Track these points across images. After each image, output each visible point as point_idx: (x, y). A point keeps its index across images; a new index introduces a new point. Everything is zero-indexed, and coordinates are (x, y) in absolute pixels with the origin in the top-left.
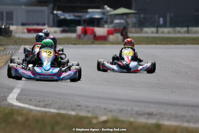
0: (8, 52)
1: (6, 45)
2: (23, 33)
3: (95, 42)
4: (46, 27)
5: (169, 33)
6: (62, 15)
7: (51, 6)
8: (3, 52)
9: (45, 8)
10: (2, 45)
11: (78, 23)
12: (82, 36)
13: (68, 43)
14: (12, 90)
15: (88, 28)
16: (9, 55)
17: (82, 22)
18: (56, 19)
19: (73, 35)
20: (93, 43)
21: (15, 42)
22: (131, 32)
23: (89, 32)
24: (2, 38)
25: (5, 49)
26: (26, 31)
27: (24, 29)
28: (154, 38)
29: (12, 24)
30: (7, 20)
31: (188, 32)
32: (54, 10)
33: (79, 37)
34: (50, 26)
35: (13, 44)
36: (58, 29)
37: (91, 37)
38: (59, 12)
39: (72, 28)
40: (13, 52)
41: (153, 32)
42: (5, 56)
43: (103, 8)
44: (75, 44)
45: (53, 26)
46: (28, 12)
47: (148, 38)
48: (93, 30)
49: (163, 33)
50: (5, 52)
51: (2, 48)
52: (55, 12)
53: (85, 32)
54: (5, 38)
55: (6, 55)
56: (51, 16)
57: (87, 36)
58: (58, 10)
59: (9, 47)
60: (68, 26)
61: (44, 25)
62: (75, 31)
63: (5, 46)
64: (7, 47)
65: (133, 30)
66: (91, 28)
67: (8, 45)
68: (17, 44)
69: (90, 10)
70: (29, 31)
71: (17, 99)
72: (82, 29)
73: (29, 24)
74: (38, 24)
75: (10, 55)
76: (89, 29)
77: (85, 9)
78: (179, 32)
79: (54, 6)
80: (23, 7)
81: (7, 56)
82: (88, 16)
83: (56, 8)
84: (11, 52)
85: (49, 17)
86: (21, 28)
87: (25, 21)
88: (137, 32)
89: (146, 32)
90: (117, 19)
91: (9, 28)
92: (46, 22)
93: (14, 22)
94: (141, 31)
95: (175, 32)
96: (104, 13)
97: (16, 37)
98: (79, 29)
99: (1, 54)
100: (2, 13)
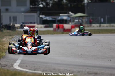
0: (14, 39)
1: (13, 35)
3: (64, 33)
4: (36, 25)
5: (107, 27)
6: (45, 18)
7: (39, 12)
9: (35, 14)
10: (10, 35)
11: (54, 22)
12: (57, 29)
13: (48, 34)
14: (16, 61)
15: (60, 24)
16: (14, 41)
17: (56, 21)
18: (41, 20)
19: (51, 29)
20: (63, 33)
21: (18, 33)
23: (60, 27)
24: (10, 31)
25: (12, 37)
28: (99, 30)
29: (16, 23)
30: (13, 21)
32: (40, 15)
33: (55, 30)
34: (38, 24)
35: (16, 35)
36: (43, 26)
37: (62, 30)
38: (43, 16)
39: (51, 25)
41: (97, 27)
43: (68, 13)
44: (53, 34)
45: (40, 24)
46: (25, 16)
47: (95, 30)
49: (103, 27)
50: (12, 39)
51: (11, 37)
52: (41, 16)
53: (58, 27)
56: (39, 18)
57: (59, 29)
58: (42, 15)
59: (15, 36)
60: (48, 24)
61: (35, 23)
62: (52, 27)
63: (12, 36)
64: (13, 36)
65: (86, 25)
66: (62, 25)
67: (14, 35)
68: (19, 35)
69: (61, 15)
71: (19, 66)
72: (57, 25)
73: (26, 23)
74: (31, 23)
77: (58, 14)
78: (113, 26)
79: (40, 13)
80: (23, 13)
82: (59, 18)
83: (41, 13)
84: (15, 39)
85: (37, 19)
88: (88, 27)
89: (94, 27)
90: (77, 20)
91: (14, 26)
92: (36, 21)
93: (18, 22)
94: (91, 26)
95: (110, 26)
96: (69, 16)
97: (18, 31)
98: (55, 25)
99: (10, 40)
100: (10, 17)
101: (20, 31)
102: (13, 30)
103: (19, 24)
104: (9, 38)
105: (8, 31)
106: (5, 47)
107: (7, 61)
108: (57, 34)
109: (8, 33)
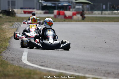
1: (13, 22)
2: (21, 13)
4: (35, 11)
5: (109, 14)
8: (12, 26)
10: (10, 22)
11: (54, 8)
12: (57, 16)
17: (56, 8)
18: (41, 5)
19: (52, 15)
20: (65, 21)
21: (18, 20)
22: (86, 14)
23: (61, 13)
24: (10, 17)
25: (13, 24)
26: (23, 12)
27: (22, 11)
28: (100, 17)
29: (15, 8)
30: (12, 6)
33: (55, 17)
34: (37, 10)
36: (42, 12)
37: (63, 17)
38: (43, 1)
39: (51, 11)
40: (18, 27)
41: (99, 14)
44: (54, 22)
45: (39, 10)
46: (24, 1)
47: (96, 17)
49: (105, 14)
51: (11, 24)
52: (40, 1)
53: (59, 14)
54: (12, 17)
55: (14, 28)
56: (38, 4)
57: (60, 16)
59: (15, 23)
60: (48, 10)
61: (34, 9)
62: (52, 13)
65: (87, 12)
66: (63, 11)
68: (19, 22)
70: (25, 12)
73: (25, 8)
74: (30, 8)
75: (16, 29)
84: (16, 27)
86: (20, 10)
87: (22, 6)
88: (89, 14)
89: (95, 14)
90: (78, 6)
91: (14, 11)
92: (35, 7)
93: (16, 7)
94: (92, 13)
95: (112, 14)
96: (69, 2)
97: (18, 17)
98: (56, 12)
99: (11, 28)
101: (20, 18)
102: (12, 16)
103: (18, 8)
104: (9, 25)
105: (8, 17)
106: (6, 35)
108: (59, 21)
109: (7, 18)
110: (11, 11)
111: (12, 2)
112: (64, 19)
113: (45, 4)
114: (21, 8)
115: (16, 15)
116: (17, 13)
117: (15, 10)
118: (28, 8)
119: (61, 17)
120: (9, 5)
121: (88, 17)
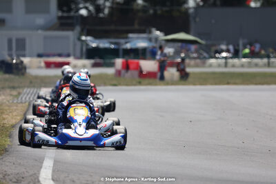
0: (24, 99)
1: (19, 87)
2: (40, 67)
3: (142, 80)
4: (71, 59)
5: (242, 66)
6: (93, 42)
7: (78, 29)
8: (18, 99)
9: (71, 35)
10: (13, 88)
11: (115, 53)
12: (123, 72)
13: (105, 84)
14: (43, 163)
15: (133, 61)
16: (25, 102)
17: (121, 53)
18: (84, 49)
19: (110, 71)
20: (140, 83)
21: (31, 82)
22: (189, 66)
23: (132, 66)
24: (11, 76)
25: (19, 94)
26: (43, 64)
27: (40, 62)
28: (223, 74)
29: (24, 56)
30: (17, 50)
31: (269, 65)
32: (81, 34)
33: (119, 73)
34: (77, 58)
35: (28, 87)
36: (88, 62)
37: (136, 73)
38: (89, 38)
39: (108, 61)
40: (31, 99)
41: (219, 66)
42: (21, 105)
43: (150, 32)
44: (115, 85)
45: (80, 58)
46: (45, 38)
47: (214, 73)
48: (138, 64)
49: (233, 66)
50: (20, 99)
51: (15, 93)
52: (84, 38)
53: (127, 67)
54: (17, 77)
55: (21, 103)
56: (79, 44)
57: (130, 72)
58: (87, 35)
59: (25, 91)
60: (101, 58)
61: (68, 56)
62: (112, 65)
63: (18, 90)
64: (21, 90)
65: (192, 62)
66: (136, 61)
67: (24, 87)
68: (34, 87)
69: (131, 35)
70: (48, 65)
71: (53, 180)
72: (123, 63)
73: (48, 56)
74: (60, 55)
75: (27, 104)
76: (132, 63)
77: (123, 34)
78: (256, 65)
79: (82, 30)
80: (40, 32)
81: (24, 105)
82: (128, 46)
83: (85, 31)
84: (27, 99)
85: (75, 45)
86: (36, 61)
87: (41, 51)
88: (197, 66)
89: (211, 66)
90: (170, 47)
91: (22, 62)
92: (71, 51)
93: (27, 52)
94: (203, 64)
95: (250, 65)
96: (150, 40)
97: (32, 76)
98: (119, 62)
99: (15, 102)
100: (10, 41)
101: (36, 77)
102: (17, 74)
103: (31, 56)
104: (11, 95)
105: (7, 76)
106: (4, 119)
107: (20, 164)
108: (127, 85)
109: (6, 80)
110: (14, 61)
111: (18, 40)
112: (138, 80)
113: (94, 45)
114: (40, 56)
115: (28, 71)
116: (30, 68)
117: (26, 60)
118: (54, 55)
119: (133, 73)
120: (10, 48)
121: (194, 73)
